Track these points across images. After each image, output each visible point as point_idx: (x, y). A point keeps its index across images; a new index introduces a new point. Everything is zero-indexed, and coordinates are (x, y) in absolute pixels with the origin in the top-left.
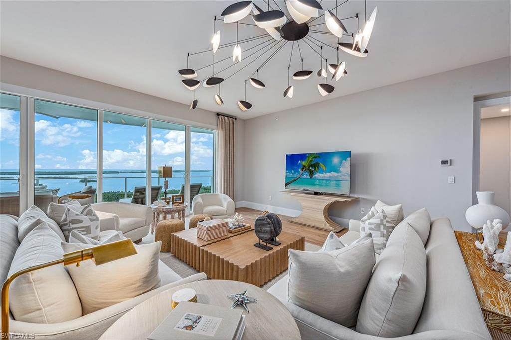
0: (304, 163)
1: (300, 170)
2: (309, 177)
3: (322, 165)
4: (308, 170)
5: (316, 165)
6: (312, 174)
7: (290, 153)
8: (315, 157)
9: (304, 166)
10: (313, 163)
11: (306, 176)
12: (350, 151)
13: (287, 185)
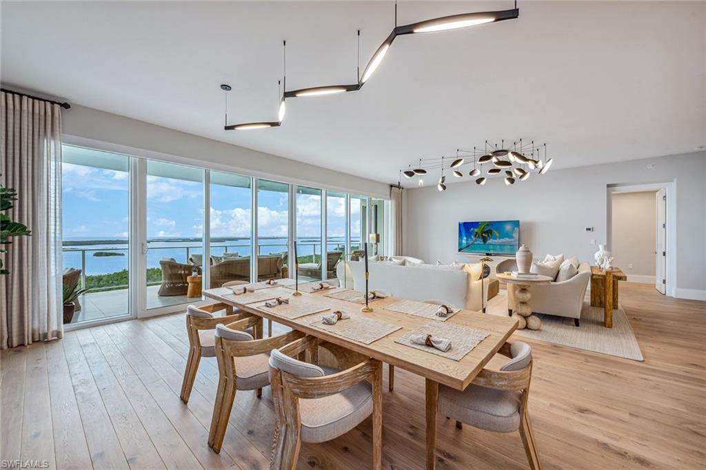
0: (476, 230)
1: (472, 237)
2: (482, 243)
3: (495, 232)
4: (481, 237)
5: (489, 232)
6: (485, 240)
7: (462, 221)
8: (488, 225)
9: (477, 233)
10: (486, 230)
11: (480, 242)
12: (519, 221)
13: (460, 250)
